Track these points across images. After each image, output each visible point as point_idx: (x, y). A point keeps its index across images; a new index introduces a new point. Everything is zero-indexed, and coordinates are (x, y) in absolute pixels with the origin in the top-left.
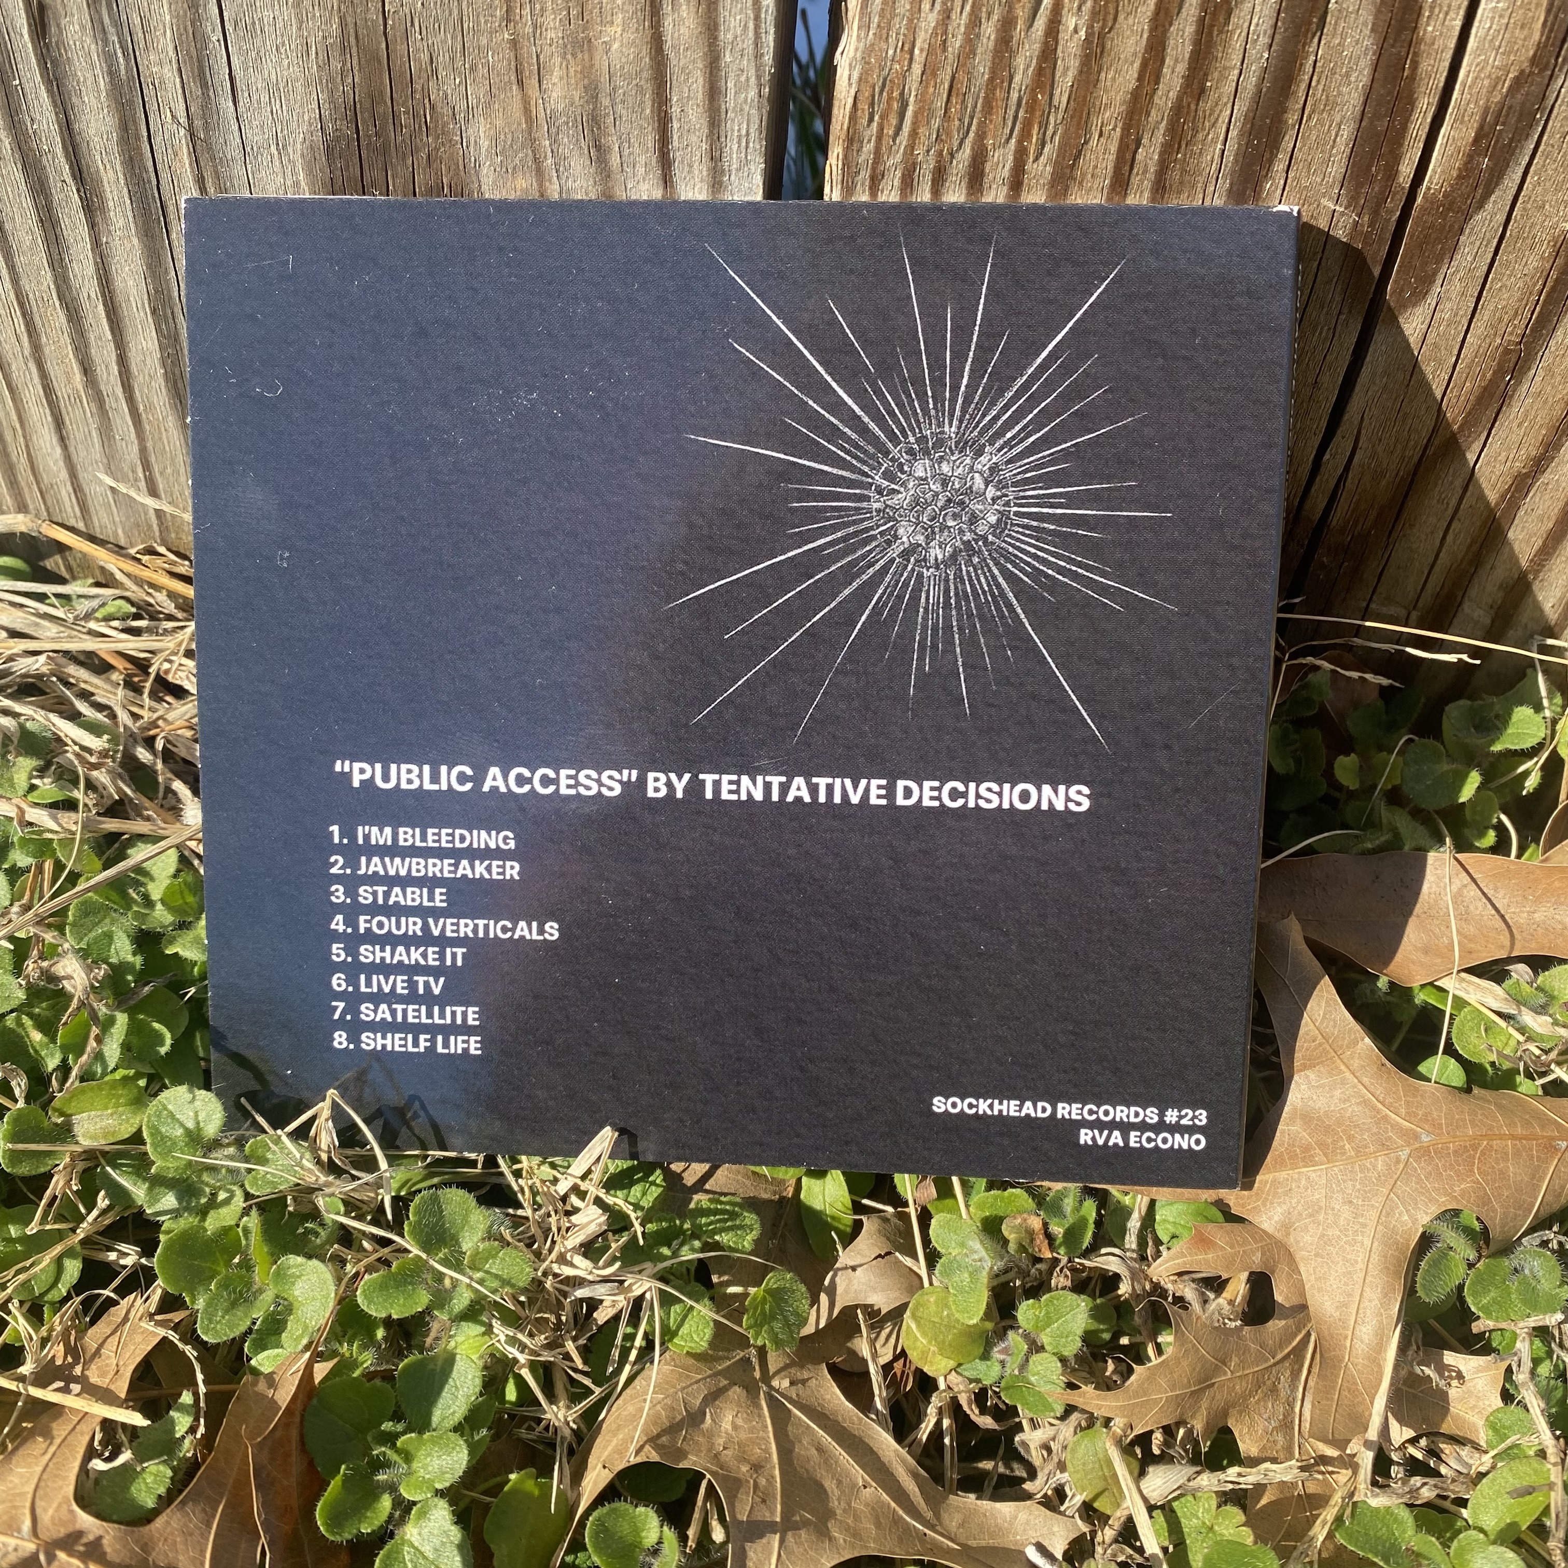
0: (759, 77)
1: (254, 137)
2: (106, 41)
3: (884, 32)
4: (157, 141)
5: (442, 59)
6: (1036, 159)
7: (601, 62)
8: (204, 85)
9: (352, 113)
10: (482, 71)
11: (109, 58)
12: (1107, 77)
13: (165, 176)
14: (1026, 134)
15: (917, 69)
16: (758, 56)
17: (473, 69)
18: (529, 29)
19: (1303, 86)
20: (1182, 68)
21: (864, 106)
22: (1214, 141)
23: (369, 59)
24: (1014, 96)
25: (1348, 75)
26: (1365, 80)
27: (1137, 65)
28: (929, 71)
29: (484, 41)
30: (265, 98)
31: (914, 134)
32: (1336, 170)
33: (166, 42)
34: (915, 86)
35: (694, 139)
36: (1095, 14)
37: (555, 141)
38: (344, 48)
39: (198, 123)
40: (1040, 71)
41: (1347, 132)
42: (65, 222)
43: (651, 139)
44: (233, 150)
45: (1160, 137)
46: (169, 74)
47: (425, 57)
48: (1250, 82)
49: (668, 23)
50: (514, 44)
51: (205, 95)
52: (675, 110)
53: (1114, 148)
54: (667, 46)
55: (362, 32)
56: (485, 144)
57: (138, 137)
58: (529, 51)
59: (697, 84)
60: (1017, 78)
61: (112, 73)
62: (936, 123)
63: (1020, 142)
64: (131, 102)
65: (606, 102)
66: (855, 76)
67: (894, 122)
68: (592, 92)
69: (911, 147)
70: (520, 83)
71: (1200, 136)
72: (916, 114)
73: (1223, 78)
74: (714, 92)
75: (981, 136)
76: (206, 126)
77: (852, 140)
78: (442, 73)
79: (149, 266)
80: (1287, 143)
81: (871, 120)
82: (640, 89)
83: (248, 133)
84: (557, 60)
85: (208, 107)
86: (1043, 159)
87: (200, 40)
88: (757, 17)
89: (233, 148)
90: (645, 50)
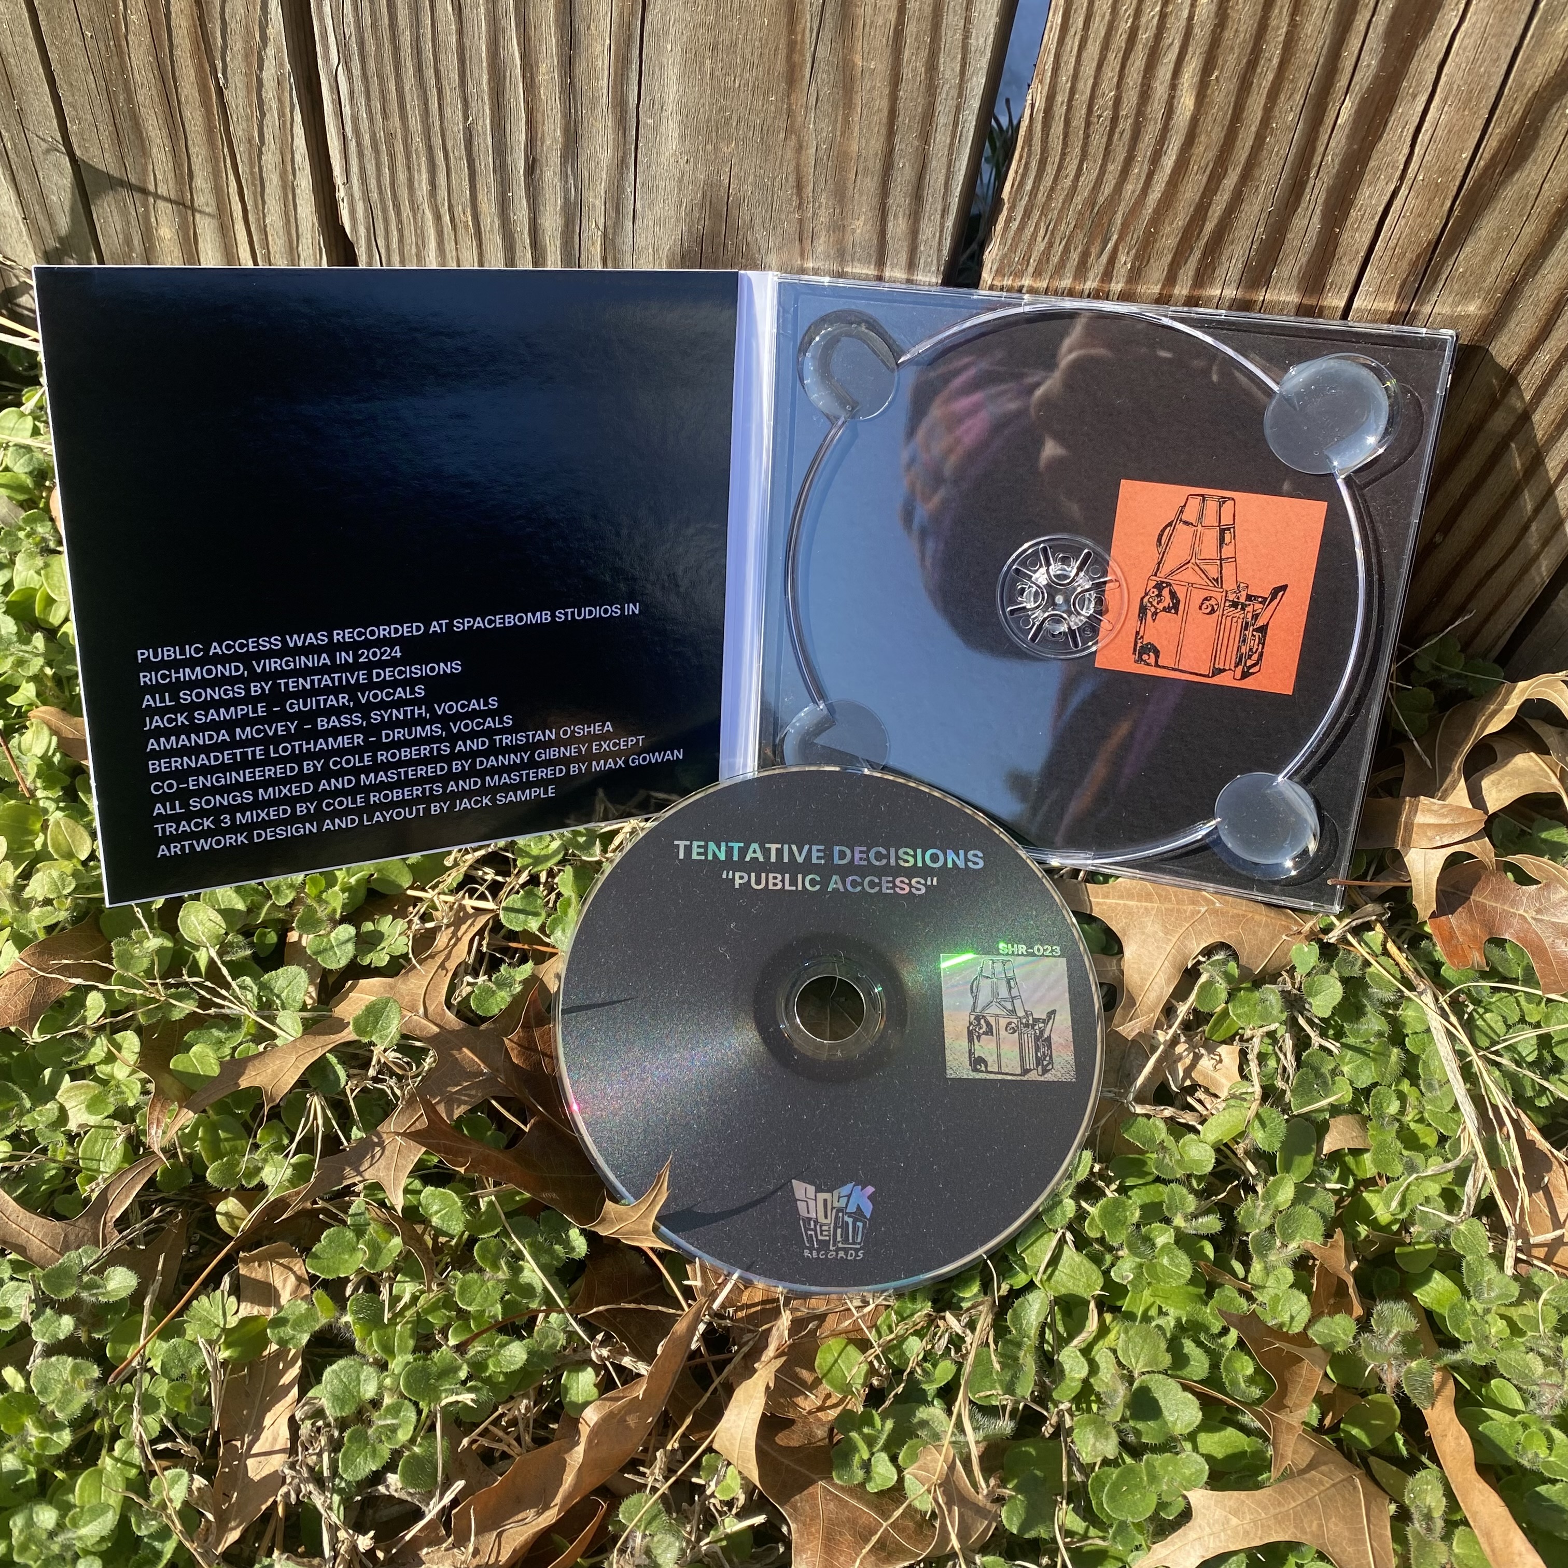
3: (1013, 248)
5: (758, 221)
7: (849, 239)
8: (617, 211)
9: (700, 239)
10: (779, 231)
11: (566, 190)
16: (940, 250)
17: (774, 229)
18: (810, 214)
23: (715, 215)
29: (783, 216)
30: (651, 224)
36: (1136, 257)
38: (702, 206)
39: (610, 231)
46: (599, 203)
47: (748, 219)
49: (890, 225)
50: (801, 221)
51: (617, 219)
54: (888, 236)
55: (714, 200)
57: (573, 232)
58: (808, 225)
61: (566, 198)
64: (574, 215)
65: (849, 258)
70: (801, 240)
76: (614, 233)
78: (756, 228)
83: (637, 239)
84: (824, 231)
85: (618, 223)
87: (620, 189)
88: (941, 231)
89: (627, 248)
90: (875, 237)
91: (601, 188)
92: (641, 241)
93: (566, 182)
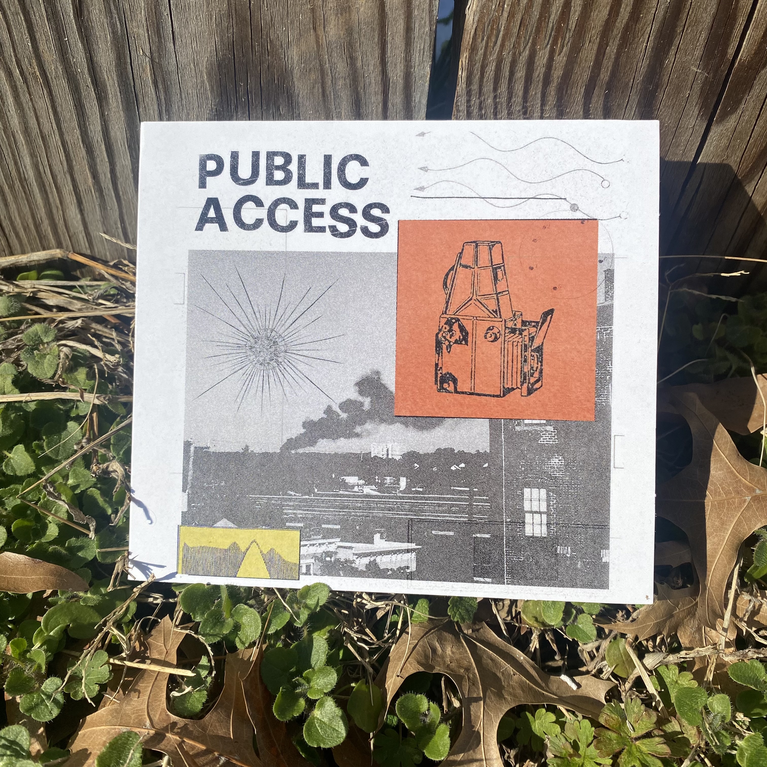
0: (430, 22)
1: (183, 60)
2: (112, 17)
4: (135, 64)
5: (277, 19)
6: (559, 54)
7: (355, 17)
8: (159, 37)
9: (231, 46)
10: (296, 24)
11: (113, 26)
12: (594, 15)
13: (137, 81)
14: (555, 42)
15: (505, 15)
17: (292, 22)
18: (320, 3)
19: (685, 14)
20: (629, 9)
21: (480, 33)
22: (643, 42)
23: (241, 20)
24: (551, 25)
25: (706, 9)
26: (713, 11)
27: (608, 8)
28: (511, 15)
29: (298, 9)
30: (189, 41)
31: (503, 45)
32: (698, 53)
33: (142, 16)
34: (504, 22)
35: (398, 52)
37: (330, 56)
38: (229, 15)
39: (156, 55)
40: (563, 13)
41: (704, 35)
42: (87, 105)
43: (377, 53)
44: (172, 68)
45: (617, 42)
46: (142, 32)
47: (268, 18)
48: (661, 14)
50: (313, 10)
51: (160, 42)
52: (389, 39)
53: (595, 48)
54: (387, 9)
55: (238, 7)
56: (296, 58)
57: (125, 63)
58: (320, 13)
59: (401, 26)
60: (552, 17)
61: (114, 33)
62: (513, 40)
63: (552, 47)
64: (123, 46)
65: (356, 36)
66: (476, 19)
67: (493, 40)
68: (349, 31)
69: (501, 51)
70: (315, 29)
71: (636, 40)
72: (504, 36)
73: (648, 12)
74: (409, 29)
75: (534, 44)
76: (160, 56)
77: (473, 49)
78: (277, 25)
79: (128, 125)
80: (676, 42)
81: (483, 39)
82: (373, 30)
83: (179, 58)
84: (333, 17)
85: (161, 47)
86: (562, 54)
89: (172, 66)
90: (376, 11)
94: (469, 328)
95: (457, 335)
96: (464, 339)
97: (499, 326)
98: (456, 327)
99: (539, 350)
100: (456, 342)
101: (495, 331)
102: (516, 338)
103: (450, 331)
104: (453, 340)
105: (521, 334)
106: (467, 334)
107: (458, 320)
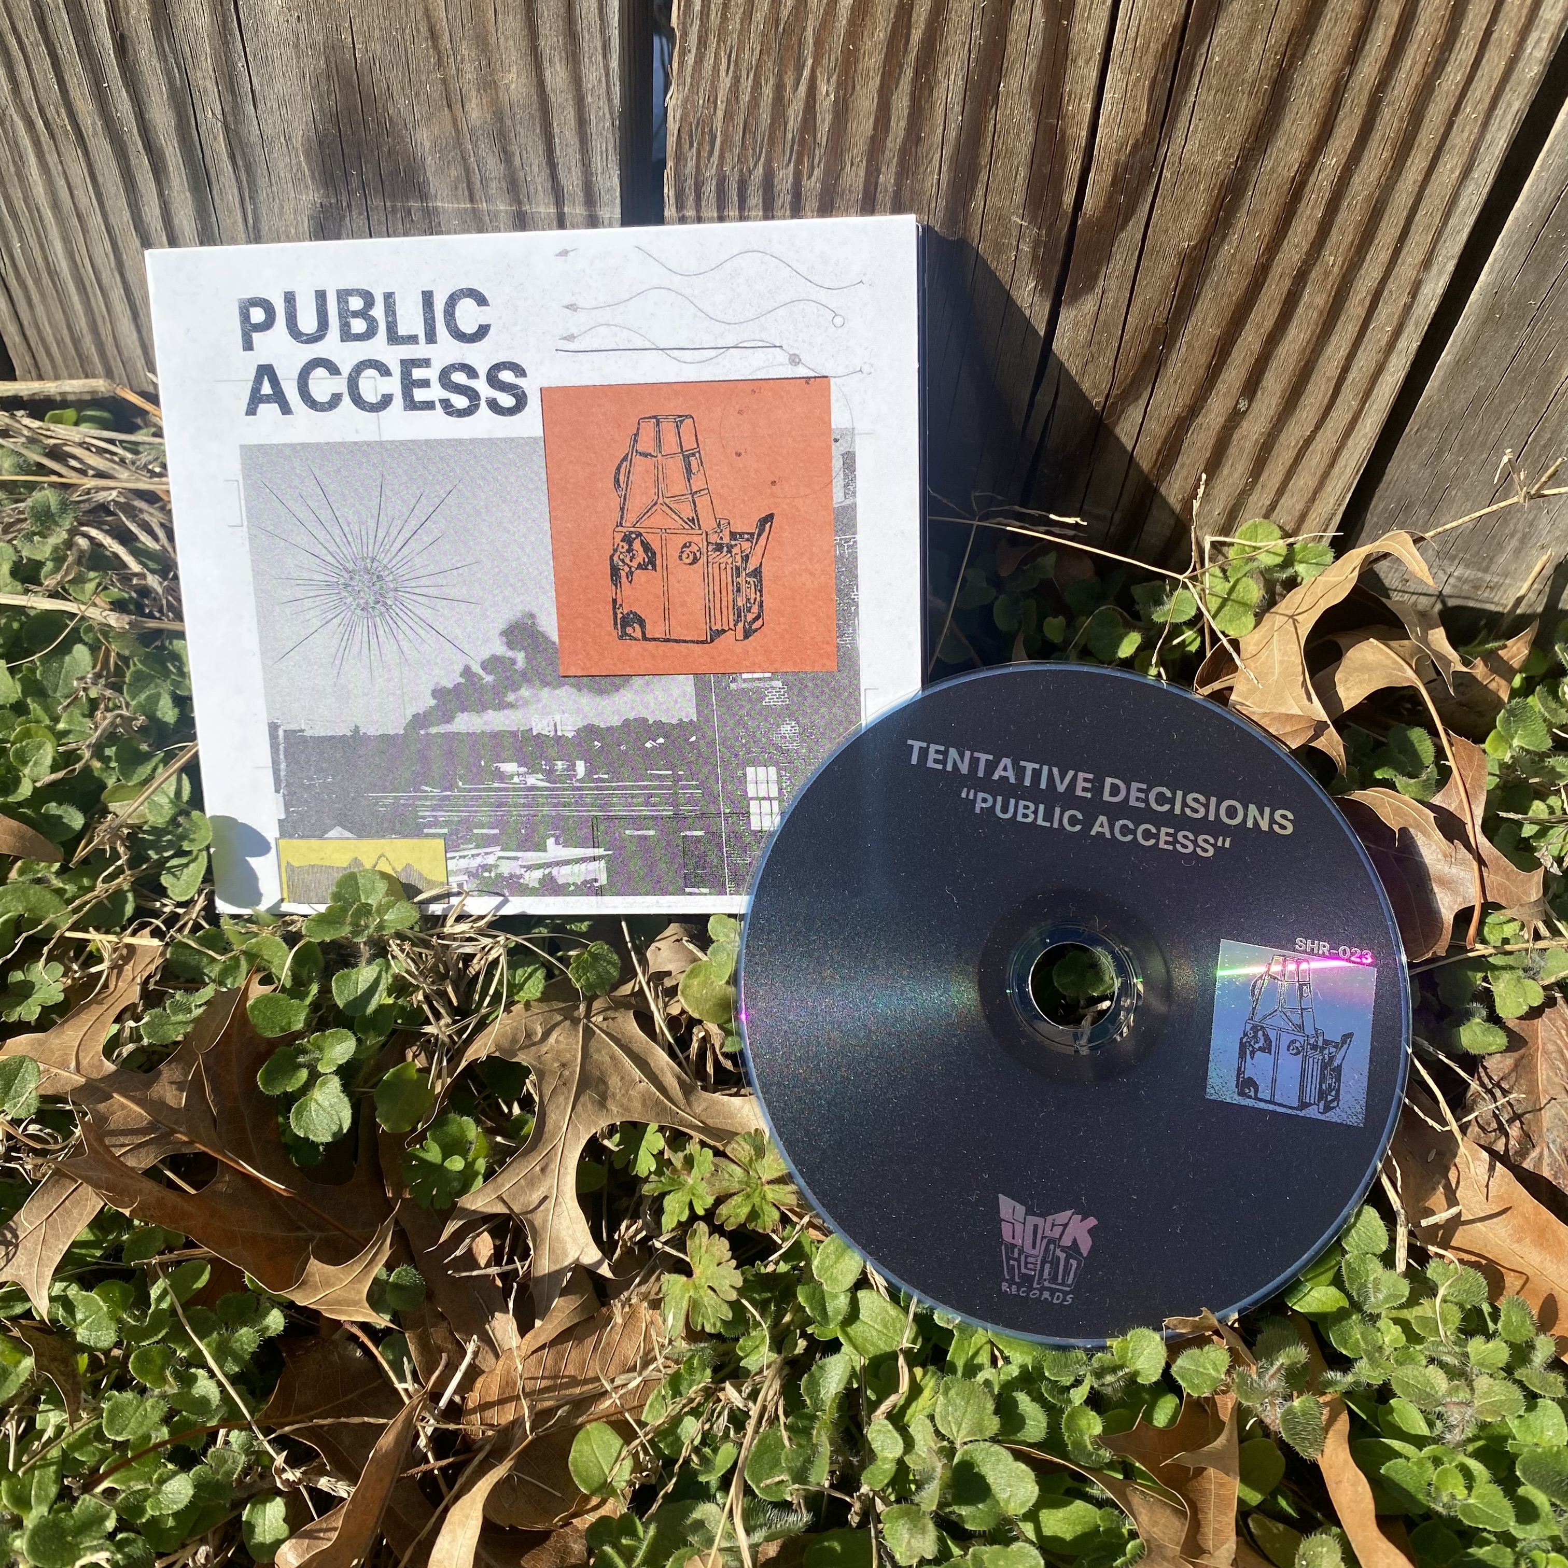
0: (611, 114)
3: (695, 87)
4: (202, 127)
5: (396, 89)
6: (809, 178)
7: (504, 98)
8: (233, 93)
9: (335, 119)
10: (423, 97)
11: (169, 74)
12: (853, 126)
13: (208, 153)
14: (799, 161)
15: (720, 114)
16: (610, 100)
17: (417, 95)
18: (454, 72)
19: (989, 140)
20: (903, 124)
21: (685, 136)
22: (932, 172)
23: (345, 83)
24: (789, 136)
25: (1018, 135)
26: (1030, 139)
27: (872, 120)
28: (729, 116)
29: (424, 78)
30: (275, 106)
31: (722, 157)
32: (1019, 197)
34: (720, 124)
35: (570, 151)
36: (839, 85)
37: (475, 146)
38: (329, 78)
39: (230, 118)
40: (805, 120)
41: (1023, 172)
43: (541, 149)
45: (893, 168)
46: (210, 86)
47: (383, 85)
48: (952, 134)
49: (548, 74)
50: (444, 81)
51: (235, 101)
52: (556, 130)
53: (862, 173)
54: (548, 89)
56: (427, 145)
57: (189, 126)
58: (454, 86)
59: (570, 114)
60: (790, 126)
61: (172, 85)
62: (736, 151)
63: (796, 167)
64: (184, 103)
65: (509, 122)
66: (678, 116)
67: (707, 148)
68: (499, 115)
69: (721, 165)
70: (450, 106)
71: (922, 169)
72: (722, 143)
73: (932, 131)
74: (582, 122)
75: (769, 161)
76: (236, 123)
77: (680, 157)
78: (396, 97)
80: (983, 177)
81: (691, 146)
82: (532, 116)
83: (264, 127)
84: (474, 93)
85: (236, 108)
86: (813, 179)
87: (230, 65)
88: (607, 75)
89: (254, 137)
90: (533, 91)
91: (207, 64)
92: (269, 131)
93: (166, 61)
94: (655, 545)
95: (641, 556)
96: (651, 562)
97: (699, 542)
98: (637, 545)
99: (757, 573)
100: (639, 566)
101: (694, 548)
102: (724, 558)
103: (629, 551)
104: (634, 564)
105: (729, 551)
106: (654, 554)
107: (640, 535)
